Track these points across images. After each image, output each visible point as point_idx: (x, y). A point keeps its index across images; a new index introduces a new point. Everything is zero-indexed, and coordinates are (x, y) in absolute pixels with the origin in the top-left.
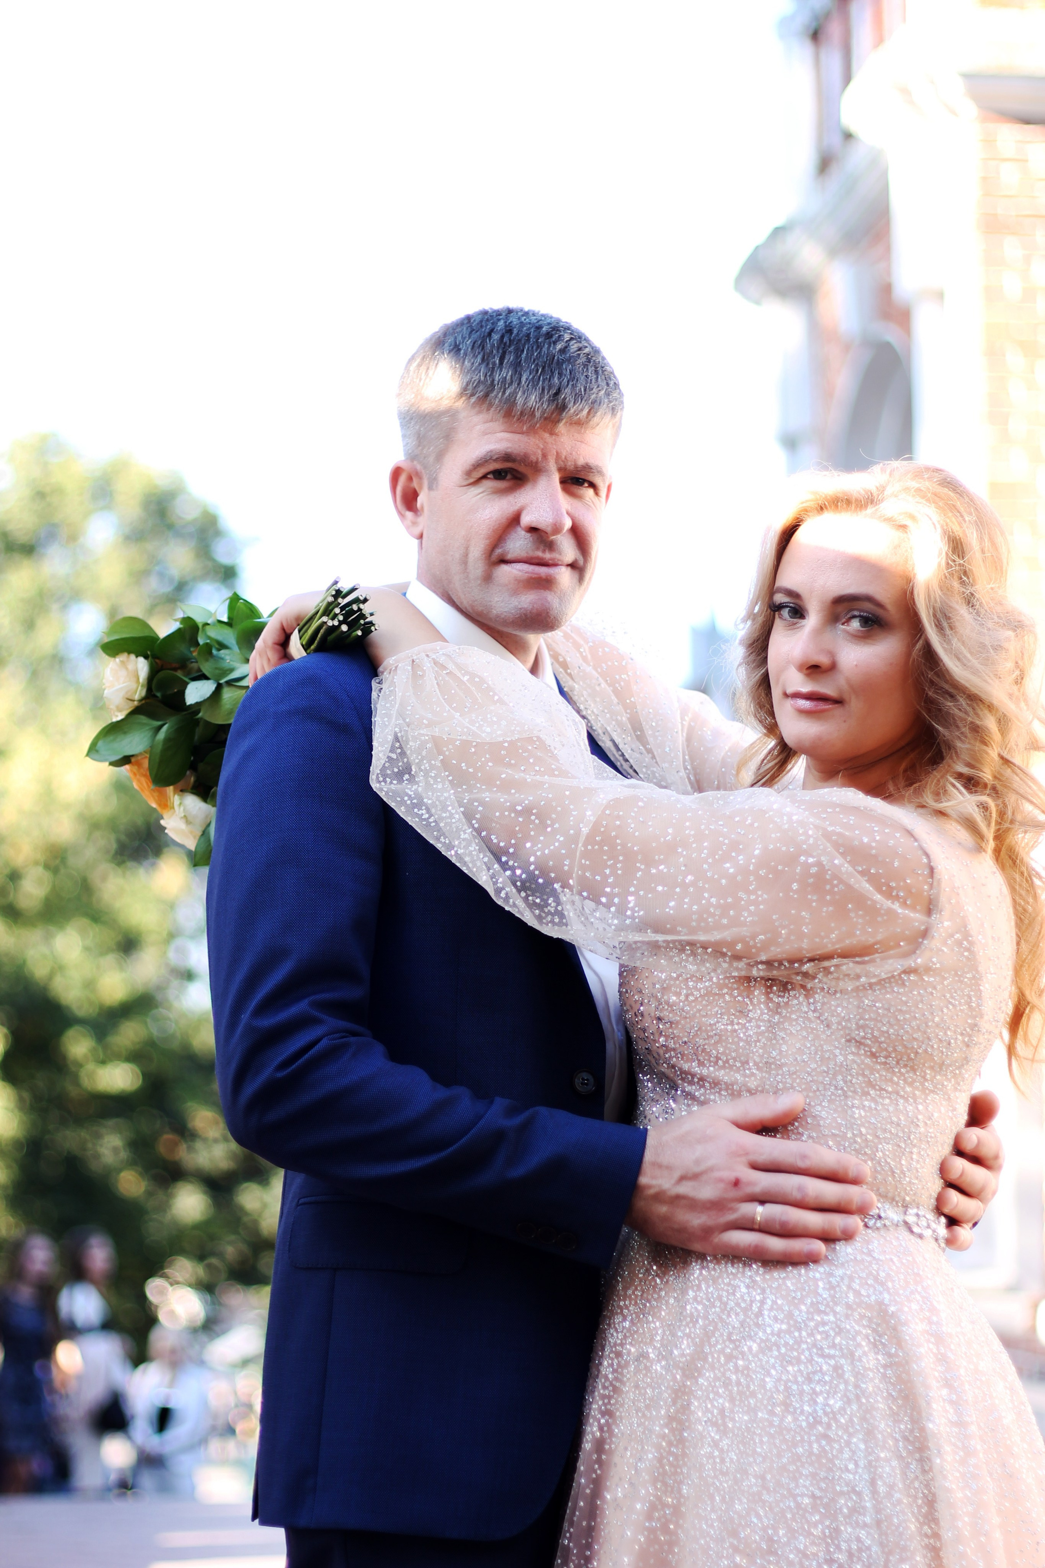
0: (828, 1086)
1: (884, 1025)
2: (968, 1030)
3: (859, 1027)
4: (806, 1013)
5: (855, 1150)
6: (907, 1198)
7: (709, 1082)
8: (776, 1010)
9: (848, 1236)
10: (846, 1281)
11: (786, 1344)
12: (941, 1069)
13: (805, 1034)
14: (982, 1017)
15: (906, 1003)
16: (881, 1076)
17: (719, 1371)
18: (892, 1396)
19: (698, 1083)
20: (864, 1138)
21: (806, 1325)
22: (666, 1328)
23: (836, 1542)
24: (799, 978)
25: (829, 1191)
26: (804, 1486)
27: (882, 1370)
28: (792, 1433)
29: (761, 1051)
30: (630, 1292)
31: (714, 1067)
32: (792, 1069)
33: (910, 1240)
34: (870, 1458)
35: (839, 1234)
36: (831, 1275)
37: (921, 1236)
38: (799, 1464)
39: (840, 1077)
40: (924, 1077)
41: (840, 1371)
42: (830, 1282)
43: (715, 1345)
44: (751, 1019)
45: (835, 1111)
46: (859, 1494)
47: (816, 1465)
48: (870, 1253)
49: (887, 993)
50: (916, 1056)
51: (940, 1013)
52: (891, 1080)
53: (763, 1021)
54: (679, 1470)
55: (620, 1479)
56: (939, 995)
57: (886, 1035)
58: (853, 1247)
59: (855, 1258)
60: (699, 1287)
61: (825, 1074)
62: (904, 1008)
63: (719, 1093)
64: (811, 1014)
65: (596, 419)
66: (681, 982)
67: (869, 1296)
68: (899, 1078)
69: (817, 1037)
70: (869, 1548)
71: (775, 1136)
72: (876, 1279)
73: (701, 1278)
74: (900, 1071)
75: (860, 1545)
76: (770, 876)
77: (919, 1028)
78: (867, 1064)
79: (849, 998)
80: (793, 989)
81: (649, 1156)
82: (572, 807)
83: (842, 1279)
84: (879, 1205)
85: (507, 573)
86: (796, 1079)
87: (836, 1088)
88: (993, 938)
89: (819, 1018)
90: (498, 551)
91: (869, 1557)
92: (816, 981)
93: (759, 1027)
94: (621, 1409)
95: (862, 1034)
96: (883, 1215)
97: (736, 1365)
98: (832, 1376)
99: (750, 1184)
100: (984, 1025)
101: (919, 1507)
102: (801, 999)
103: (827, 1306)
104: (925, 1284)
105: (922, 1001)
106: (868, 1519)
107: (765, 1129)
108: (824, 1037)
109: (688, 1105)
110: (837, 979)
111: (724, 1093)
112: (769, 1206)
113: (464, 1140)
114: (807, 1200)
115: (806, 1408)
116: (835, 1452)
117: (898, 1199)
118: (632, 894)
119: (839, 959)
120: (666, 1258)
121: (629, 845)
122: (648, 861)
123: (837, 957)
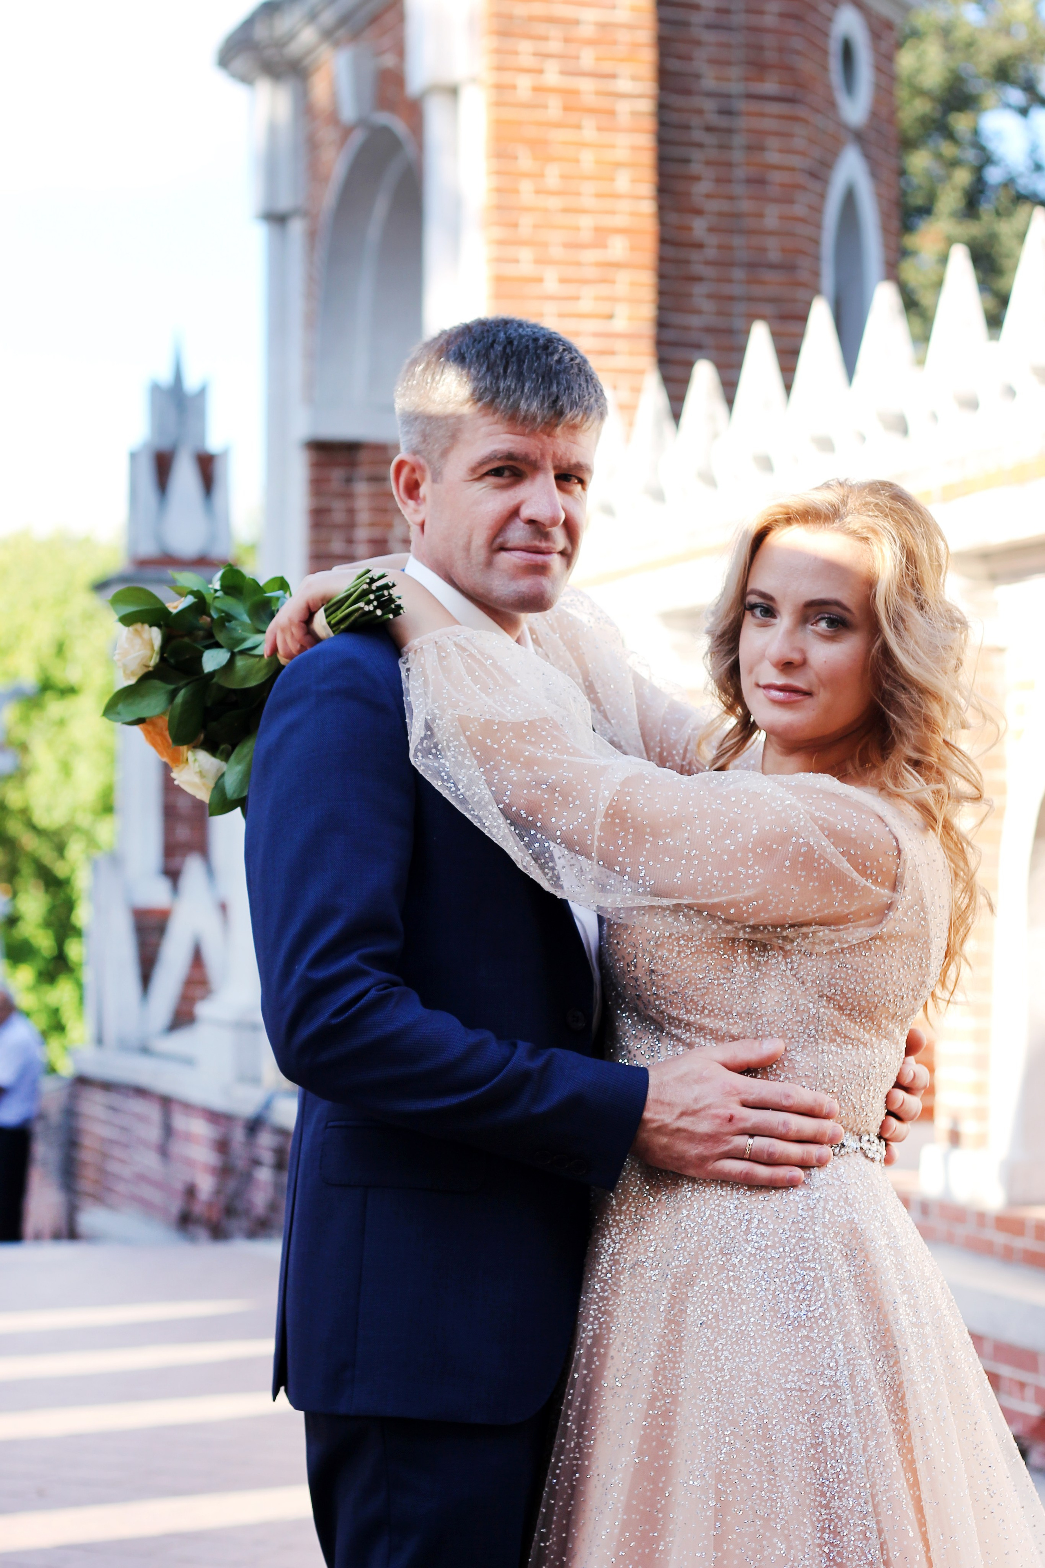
0: (802, 1034)
1: (852, 983)
2: (918, 986)
3: (830, 985)
4: (784, 971)
6: (862, 1128)
7: (695, 1027)
8: (757, 967)
9: (821, 1163)
10: (822, 1203)
12: (893, 1018)
13: (782, 988)
15: (871, 964)
16: (846, 1025)
19: (684, 1027)
20: (832, 1079)
24: (779, 940)
25: (807, 1125)
26: (793, 1381)
29: (743, 1003)
31: (700, 1014)
32: (771, 1019)
34: (848, 1357)
35: (814, 1162)
36: (808, 1197)
37: (870, 1159)
38: (787, 1362)
39: (811, 1027)
40: (880, 1025)
42: (808, 1204)
43: (708, 1258)
44: (735, 975)
45: (808, 1055)
48: (839, 1178)
49: (856, 955)
50: (875, 1009)
51: (897, 973)
52: (854, 1029)
53: (746, 977)
54: (677, 1365)
57: (853, 992)
58: (825, 1173)
61: (799, 1024)
62: (869, 969)
63: (704, 1037)
64: (788, 972)
66: (674, 940)
67: (841, 1216)
68: (860, 1028)
71: (755, 1077)
74: (861, 1020)
76: (767, 853)
77: (880, 985)
78: (835, 1016)
80: (772, 950)
81: (652, 1094)
82: (590, 785)
83: (818, 1201)
84: (843, 1135)
85: (506, 559)
86: (774, 1028)
87: (809, 1036)
89: (795, 976)
90: (499, 540)
92: (795, 944)
93: (743, 982)
95: (833, 991)
96: (845, 1144)
99: (742, 1119)
102: (780, 958)
105: (884, 963)
107: (749, 1070)
108: (799, 992)
109: (674, 1046)
110: (814, 943)
111: (708, 1037)
112: (756, 1138)
113: (496, 1080)
114: (790, 1133)
115: (792, 1314)
116: (817, 1352)
117: (854, 1129)
118: (642, 864)
119: (817, 927)
120: (658, 1179)
121: (639, 819)
122: (655, 834)
123: (816, 924)
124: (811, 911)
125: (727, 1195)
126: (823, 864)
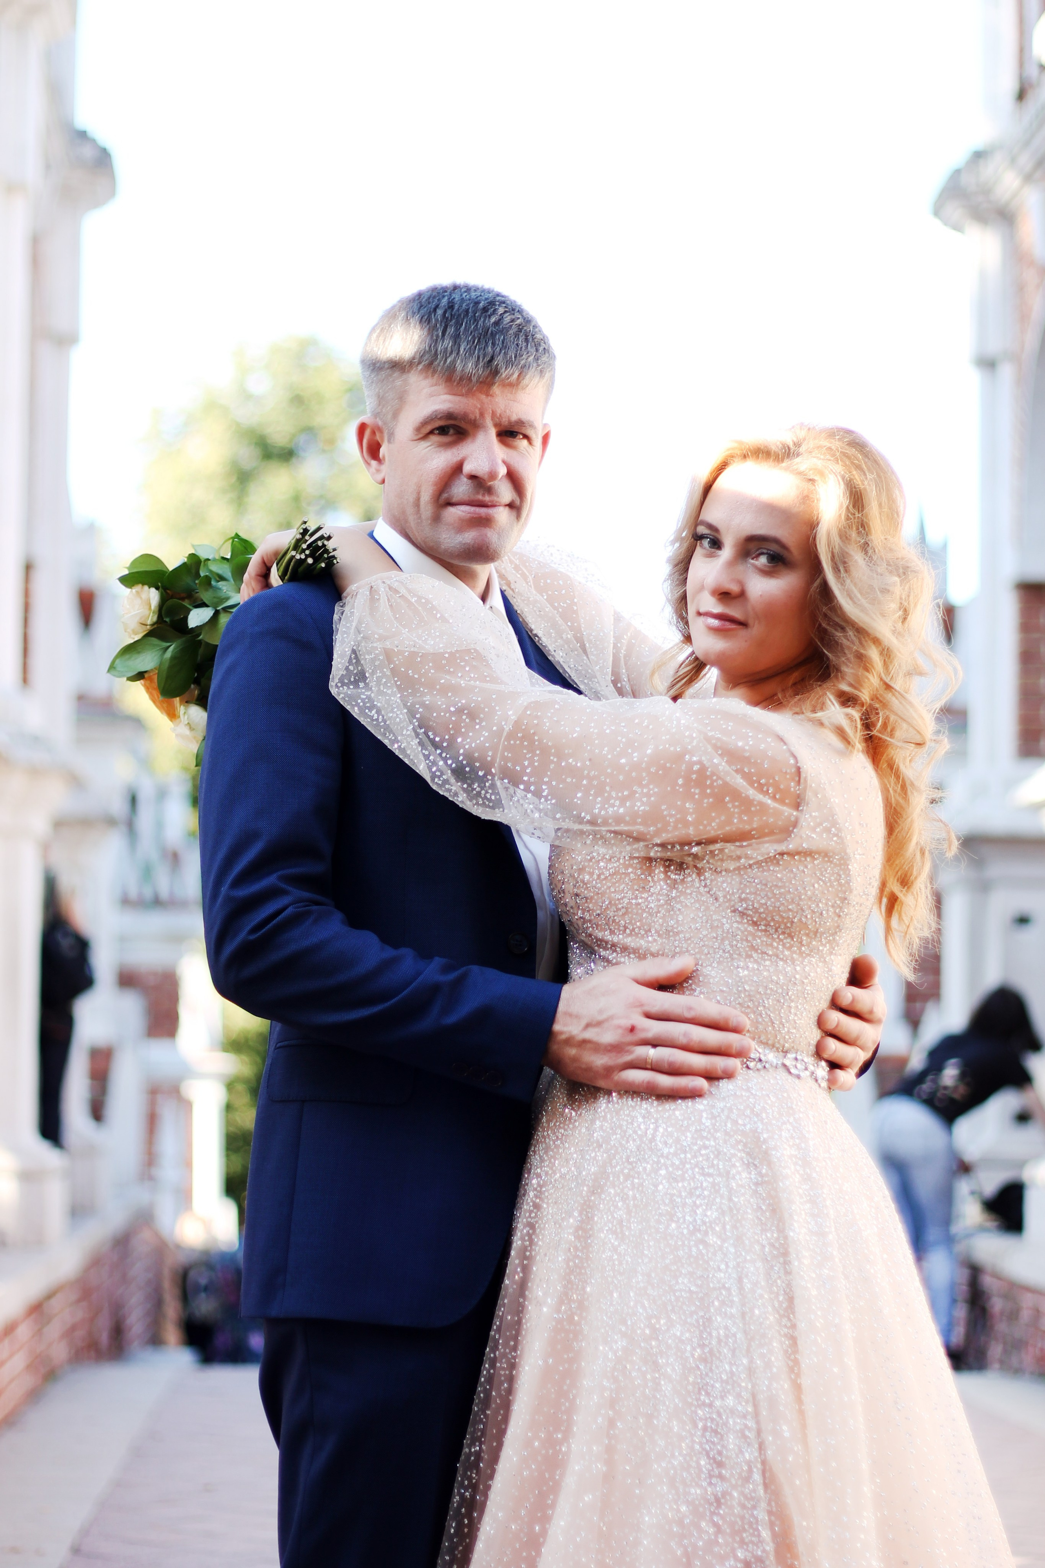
0: (717, 950)
1: (763, 898)
2: (838, 902)
3: (741, 900)
4: (698, 888)
5: (739, 1004)
6: (787, 1045)
7: (619, 947)
8: (674, 885)
9: (729, 1075)
10: (726, 1112)
11: (673, 1164)
12: (816, 936)
13: (697, 905)
14: (851, 891)
15: (781, 879)
16: (762, 941)
17: (619, 1187)
18: (762, 1209)
19: (611, 948)
20: (747, 993)
21: (691, 1149)
22: (579, 1153)
23: (708, 1330)
24: (690, 859)
25: (712, 1037)
27: (753, 1187)
28: (675, 1238)
29: (661, 921)
30: (552, 1124)
31: (623, 934)
32: (687, 935)
33: (787, 1080)
34: (738, 1260)
35: (720, 1073)
36: (713, 1107)
37: (798, 1077)
39: (727, 942)
40: (801, 943)
41: (717, 1187)
42: (712, 1113)
43: (615, 1167)
44: (652, 894)
45: (723, 970)
46: (728, 1290)
47: (694, 1266)
48: (748, 1090)
49: (764, 871)
50: (792, 925)
51: (812, 888)
52: (771, 945)
53: (663, 895)
54: (583, 1271)
55: (540, 1280)
56: (810, 872)
57: (765, 907)
58: (734, 1084)
59: (735, 1093)
60: (605, 1117)
61: (714, 940)
62: (780, 884)
63: (628, 956)
64: (702, 889)
65: (525, 381)
66: (594, 863)
67: (744, 1125)
68: (778, 944)
69: (707, 909)
70: (734, 1335)
71: (672, 992)
72: (752, 1111)
73: (607, 1110)
74: (778, 937)
75: (727, 1332)
76: (660, 772)
77: (792, 901)
78: (750, 931)
79: (732, 876)
80: (688, 868)
81: (562, 1007)
83: (723, 1110)
84: (760, 1050)
85: (453, 513)
86: (690, 944)
87: (724, 951)
88: (860, 824)
89: (709, 892)
90: (445, 495)
91: (735, 1342)
92: (705, 861)
93: (660, 900)
94: (540, 1222)
95: (744, 905)
96: (763, 1058)
97: (633, 1183)
98: (710, 1191)
99: (643, 1030)
100: (854, 898)
101: (780, 1303)
103: (709, 1132)
104: (797, 1116)
105: (794, 878)
106: (734, 1311)
107: (664, 986)
108: (713, 908)
109: (604, 967)
110: (722, 860)
111: (632, 956)
112: (659, 1049)
113: (405, 992)
114: (692, 1044)
115: (688, 1218)
116: (710, 1255)
117: (777, 1045)
118: (546, 783)
119: (722, 844)
120: (580, 1094)
121: (545, 741)
122: (560, 756)
123: (721, 841)
124: (713, 829)
125: (637, 1104)
126: (716, 781)
